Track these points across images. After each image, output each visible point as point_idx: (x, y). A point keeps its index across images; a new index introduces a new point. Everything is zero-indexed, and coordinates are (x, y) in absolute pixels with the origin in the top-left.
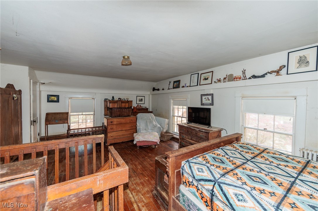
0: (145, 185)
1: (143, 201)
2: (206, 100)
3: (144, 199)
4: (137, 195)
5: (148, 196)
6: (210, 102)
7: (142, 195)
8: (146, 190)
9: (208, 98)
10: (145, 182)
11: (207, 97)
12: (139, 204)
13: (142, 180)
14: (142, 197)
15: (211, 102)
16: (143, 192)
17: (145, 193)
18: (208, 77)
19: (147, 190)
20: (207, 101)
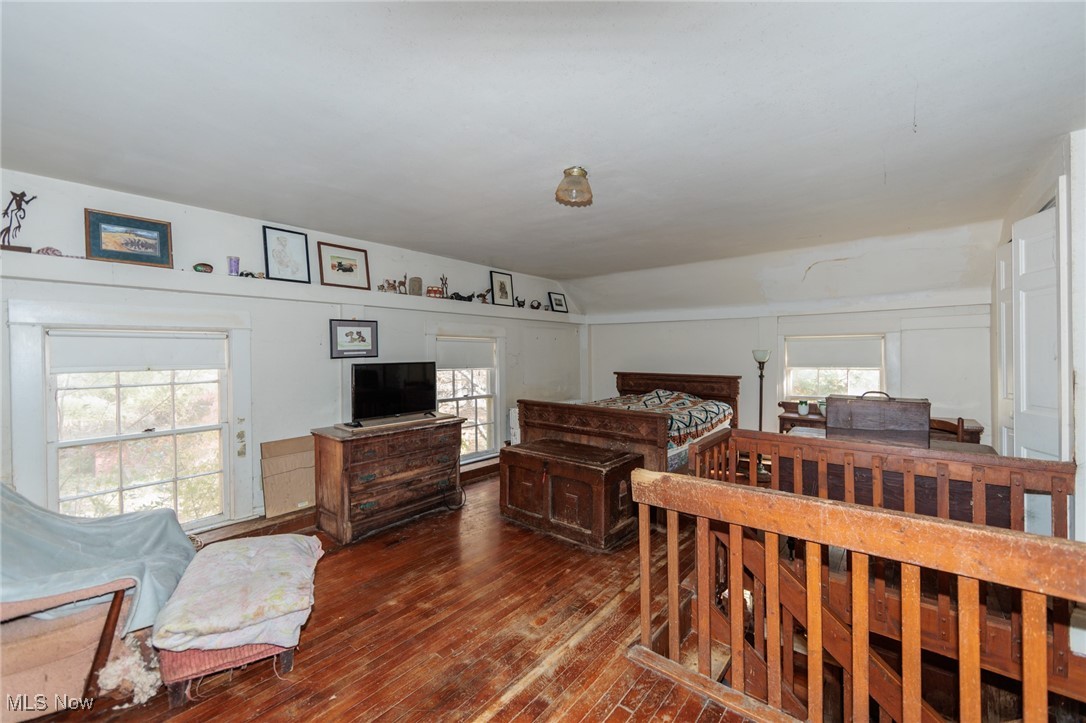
2: (353, 340)
6: (368, 345)
9: (359, 333)
11: (355, 330)
15: (370, 348)
18: (352, 263)
20: (356, 343)
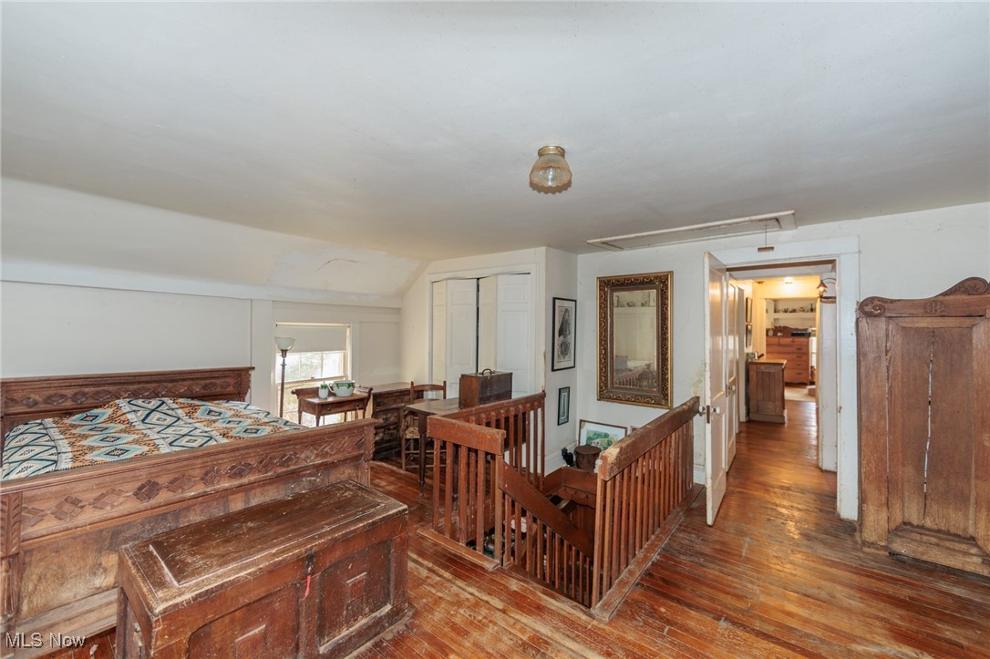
0: (446, 629)
1: (432, 586)
3: (434, 591)
4: (457, 595)
5: (424, 600)
7: (440, 598)
8: (437, 614)
10: (455, 642)
12: (438, 579)
13: (467, 644)
14: (440, 594)
16: (443, 606)
17: (435, 604)
19: (432, 614)
